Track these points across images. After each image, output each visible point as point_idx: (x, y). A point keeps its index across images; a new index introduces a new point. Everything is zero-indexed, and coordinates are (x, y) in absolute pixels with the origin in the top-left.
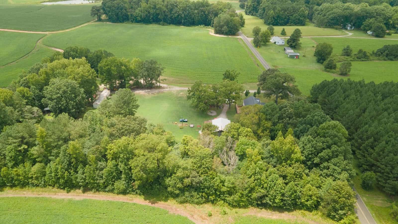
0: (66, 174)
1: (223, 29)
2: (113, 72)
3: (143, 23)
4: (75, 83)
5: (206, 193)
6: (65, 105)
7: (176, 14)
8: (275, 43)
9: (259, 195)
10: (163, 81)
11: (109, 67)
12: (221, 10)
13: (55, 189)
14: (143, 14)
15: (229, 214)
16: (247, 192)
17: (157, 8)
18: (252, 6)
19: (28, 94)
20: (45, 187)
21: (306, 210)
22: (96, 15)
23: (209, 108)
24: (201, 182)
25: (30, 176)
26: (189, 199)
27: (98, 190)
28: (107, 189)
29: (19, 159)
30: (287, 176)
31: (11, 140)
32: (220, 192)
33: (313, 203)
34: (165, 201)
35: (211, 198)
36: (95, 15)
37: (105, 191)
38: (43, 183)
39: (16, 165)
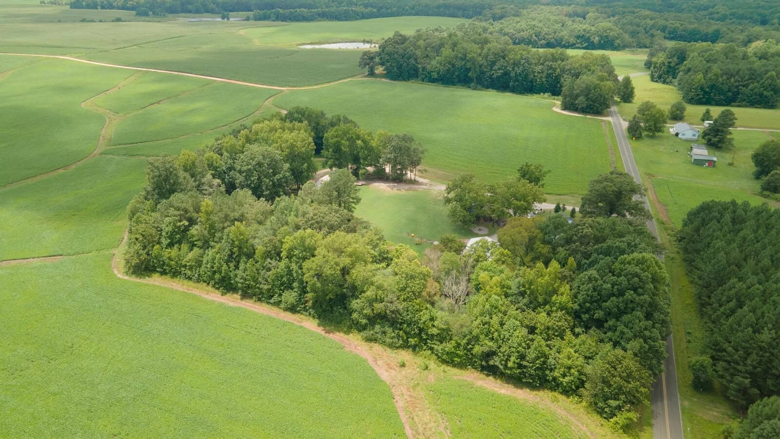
0: (225, 267)
1: (577, 102)
2: (343, 148)
3: (440, 83)
4: (278, 155)
5: (405, 332)
6: (256, 181)
7: (501, 71)
8: (677, 135)
9: (486, 349)
10: (422, 173)
11: (339, 139)
12: (586, 67)
13: (210, 288)
14: (443, 67)
15: (432, 370)
16: (465, 341)
17: (467, 58)
18: (666, 64)
19: (217, 163)
20: (198, 282)
21: (561, 393)
22: (367, 66)
23: (472, 219)
24: (398, 311)
25: (183, 263)
26: (379, 336)
27: (259, 300)
28: (272, 301)
29: (176, 238)
30: (536, 328)
31: (172, 211)
32: (427, 334)
33: (573, 381)
34: (345, 333)
35: (412, 341)
36: (365, 65)
37: (268, 303)
38: (196, 275)
39: (171, 245)
